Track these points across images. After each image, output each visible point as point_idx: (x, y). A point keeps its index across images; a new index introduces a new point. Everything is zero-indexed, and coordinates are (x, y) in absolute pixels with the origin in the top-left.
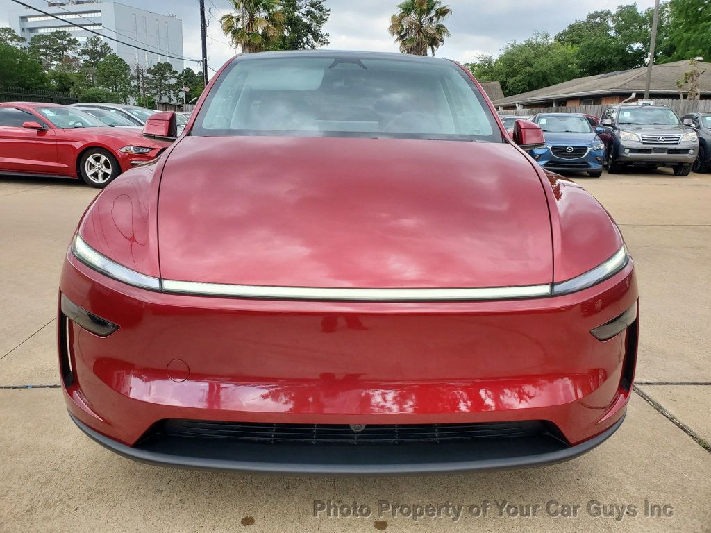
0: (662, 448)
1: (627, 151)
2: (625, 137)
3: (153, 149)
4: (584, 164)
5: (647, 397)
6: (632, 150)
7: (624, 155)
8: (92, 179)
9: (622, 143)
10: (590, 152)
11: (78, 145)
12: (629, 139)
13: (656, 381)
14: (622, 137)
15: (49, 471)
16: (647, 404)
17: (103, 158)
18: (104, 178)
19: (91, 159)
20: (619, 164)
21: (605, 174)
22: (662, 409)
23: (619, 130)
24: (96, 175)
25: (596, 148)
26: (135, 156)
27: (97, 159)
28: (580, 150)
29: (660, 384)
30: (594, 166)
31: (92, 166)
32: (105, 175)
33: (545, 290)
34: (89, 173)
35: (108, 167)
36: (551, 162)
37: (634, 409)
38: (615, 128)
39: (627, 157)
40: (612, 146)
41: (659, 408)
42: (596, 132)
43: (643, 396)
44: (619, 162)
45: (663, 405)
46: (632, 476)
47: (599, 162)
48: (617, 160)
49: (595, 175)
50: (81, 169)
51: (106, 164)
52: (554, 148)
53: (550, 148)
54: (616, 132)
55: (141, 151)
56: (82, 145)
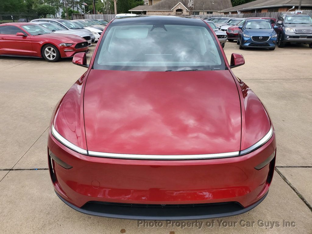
0: (284, 198)
1: (288, 37)
2: (287, 31)
3: (73, 44)
4: (267, 44)
5: (281, 174)
6: (290, 37)
7: (286, 39)
8: (48, 58)
9: (286, 33)
10: (270, 39)
11: (41, 43)
12: (290, 31)
13: (286, 165)
14: (286, 30)
15: (49, 208)
16: (281, 177)
17: (52, 49)
18: (53, 58)
19: (47, 49)
20: (284, 43)
21: (277, 48)
22: (286, 179)
23: (285, 26)
24: (49, 56)
25: (273, 37)
26: (66, 48)
27: (50, 49)
28: (265, 38)
29: (287, 167)
30: (272, 45)
31: (47, 52)
32: (53, 56)
33: (237, 153)
34: (47, 55)
35: (54, 53)
36: (252, 44)
37: (274, 179)
38: (283, 26)
39: (288, 40)
40: (281, 35)
41: (285, 179)
42: (274, 28)
43: (279, 173)
44: (284, 42)
45: (287, 177)
46: (270, 212)
47: (274, 43)
48: (283, 41)
49: (272, 49)
50: (43, 54)
51: (53, 51)
52: (253, 37)
53: (252, 37)
54: (283, 28)
55: (68, 45)
56: (43, 43)
